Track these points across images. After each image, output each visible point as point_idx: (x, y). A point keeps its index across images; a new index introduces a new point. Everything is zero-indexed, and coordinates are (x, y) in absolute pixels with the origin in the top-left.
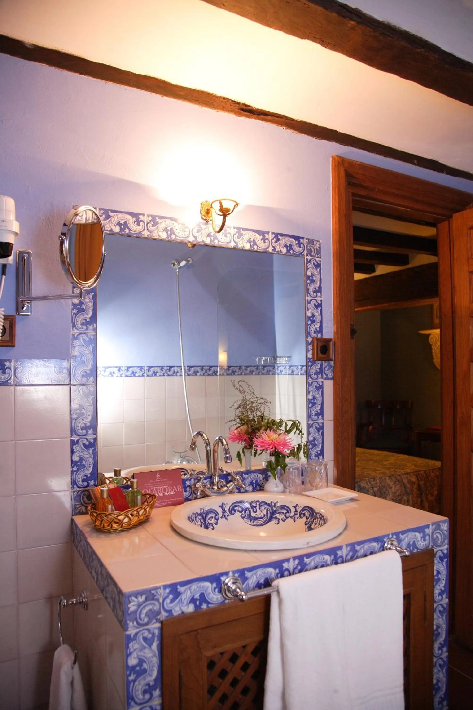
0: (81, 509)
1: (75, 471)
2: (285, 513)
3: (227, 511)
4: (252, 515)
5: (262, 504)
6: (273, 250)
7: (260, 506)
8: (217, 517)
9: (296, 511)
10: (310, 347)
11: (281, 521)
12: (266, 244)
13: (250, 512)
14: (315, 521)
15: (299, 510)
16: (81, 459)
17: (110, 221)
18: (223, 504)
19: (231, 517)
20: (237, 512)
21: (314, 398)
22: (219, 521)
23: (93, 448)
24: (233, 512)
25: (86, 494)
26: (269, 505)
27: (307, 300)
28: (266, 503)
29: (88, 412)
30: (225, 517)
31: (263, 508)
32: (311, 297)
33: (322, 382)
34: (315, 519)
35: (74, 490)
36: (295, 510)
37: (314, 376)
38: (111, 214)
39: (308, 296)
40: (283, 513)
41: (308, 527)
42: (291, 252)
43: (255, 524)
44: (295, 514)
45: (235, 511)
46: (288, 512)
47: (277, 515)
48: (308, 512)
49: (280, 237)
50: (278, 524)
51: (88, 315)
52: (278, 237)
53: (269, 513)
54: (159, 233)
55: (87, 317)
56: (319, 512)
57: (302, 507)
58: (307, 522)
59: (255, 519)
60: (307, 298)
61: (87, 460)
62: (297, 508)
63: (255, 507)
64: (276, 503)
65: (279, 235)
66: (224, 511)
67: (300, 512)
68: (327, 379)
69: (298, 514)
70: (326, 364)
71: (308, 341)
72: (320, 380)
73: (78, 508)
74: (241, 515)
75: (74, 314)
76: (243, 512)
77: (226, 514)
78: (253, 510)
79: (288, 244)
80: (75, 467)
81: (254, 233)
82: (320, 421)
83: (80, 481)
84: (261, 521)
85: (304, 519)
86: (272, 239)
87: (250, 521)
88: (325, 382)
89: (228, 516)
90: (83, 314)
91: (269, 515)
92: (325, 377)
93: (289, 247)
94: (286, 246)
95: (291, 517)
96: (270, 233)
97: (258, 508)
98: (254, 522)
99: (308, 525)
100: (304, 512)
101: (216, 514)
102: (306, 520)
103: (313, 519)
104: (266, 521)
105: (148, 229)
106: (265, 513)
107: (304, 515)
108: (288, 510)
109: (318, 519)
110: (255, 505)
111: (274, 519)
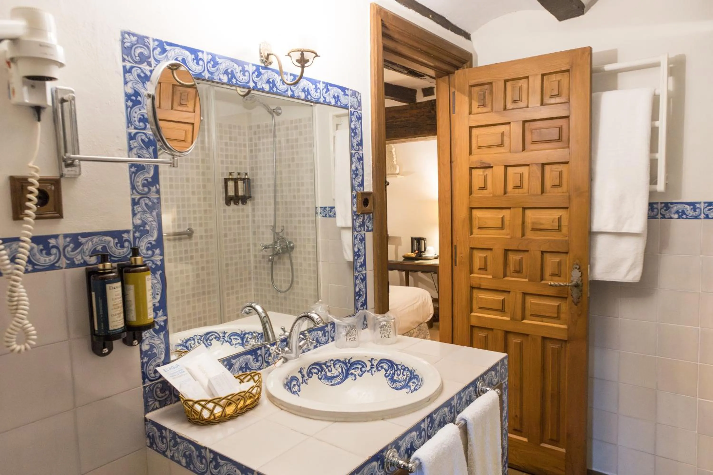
0: (155, 405)
1: (146, 362)
2: (361, 368)
3: (306, 375)
4: (328, 375)
5: (337, 362)
6: (324, 101)
7: (334, 365)
8: (298, 383)
9: (372, 365)
10: (355, 200)
11: (357, 376)
12: (318, 94)
13: (326, 372)
14: (396, 372)
15: (375, 363)
16: (152, 347)
17: (166, 56)
18: (301, 368)
19: (310, 381)
20: (314, 374)
21: (359, 250)
22: (301, 387)
23: (164, 332)
24: (310, 375)
25: (160, 386)
26: (343, 362)
27: (352, 153)
28: (339, 361)
29: (156, 291)
30: (305, 382)
31: (337, 366)
32: (355, 150)
33: (365, 234)
34: (397, 371)
35: (145, 385)
36: (370, 364)
37: (358, 229)
38: (167, 47)
39: (352, 150)
40: (358, 368)
41: (389, 379)
42: (339, 103)
43: (333, 383)
44: (371, 368)
45: (312, 374)
46: (363, 367)
47: (353, 371)
48: (387, 365)
49: (330, 88)
50: (355, 379)
51: (149, 173)
52: (327, 87)
53: (344, 370)
54: (220, 75)
55: (148, 176)
56: (400, 363)
57: (379, 360)
58: (387, 375)
59: (332, 378)
60: (351, 151)
61: (158, 347)
62: (373, 361)
63: (330, 366)
64: (350, 359)
65: (328, 86)
66: (303, 376)
67: (377, 365)
68: (368, 230)
69: (375, 367)
70: (367, 216)
71: (353, 195)
72: (363, 232)
73: (151, 404)
74: (318, 377)
75: (133, 172)
76: (320, 373)
77: (305, 378)
78: (329, 370)
79: (336, 95)
80: (145, 358)
81: (307, 81)
82: (364, 272)
83: (151, 373)
84: (338, 380)
85: (383, 371)
86: (323, 89)
87: (327, 381)
88: (366, 233)
89: (307, 380)
90: (143, 173)
91: (344, 372)
92: (367, 230)
93: (337, 98)
94: (334, 97)
95: (368, 371)
96: (321, 83)
97: (332, 367)
98: (331, 382)
99: (389, 377)
100: (381, 365)
101: (297, 380)
102: (385, 372)
103: (393, 371)
104: (342, 378)
105: (208, 70)
106: (340, 371)
107: (382, 367)
108: (363, 365)
109: (400, 370)
110: (329, 364)
111: (350, 376)
